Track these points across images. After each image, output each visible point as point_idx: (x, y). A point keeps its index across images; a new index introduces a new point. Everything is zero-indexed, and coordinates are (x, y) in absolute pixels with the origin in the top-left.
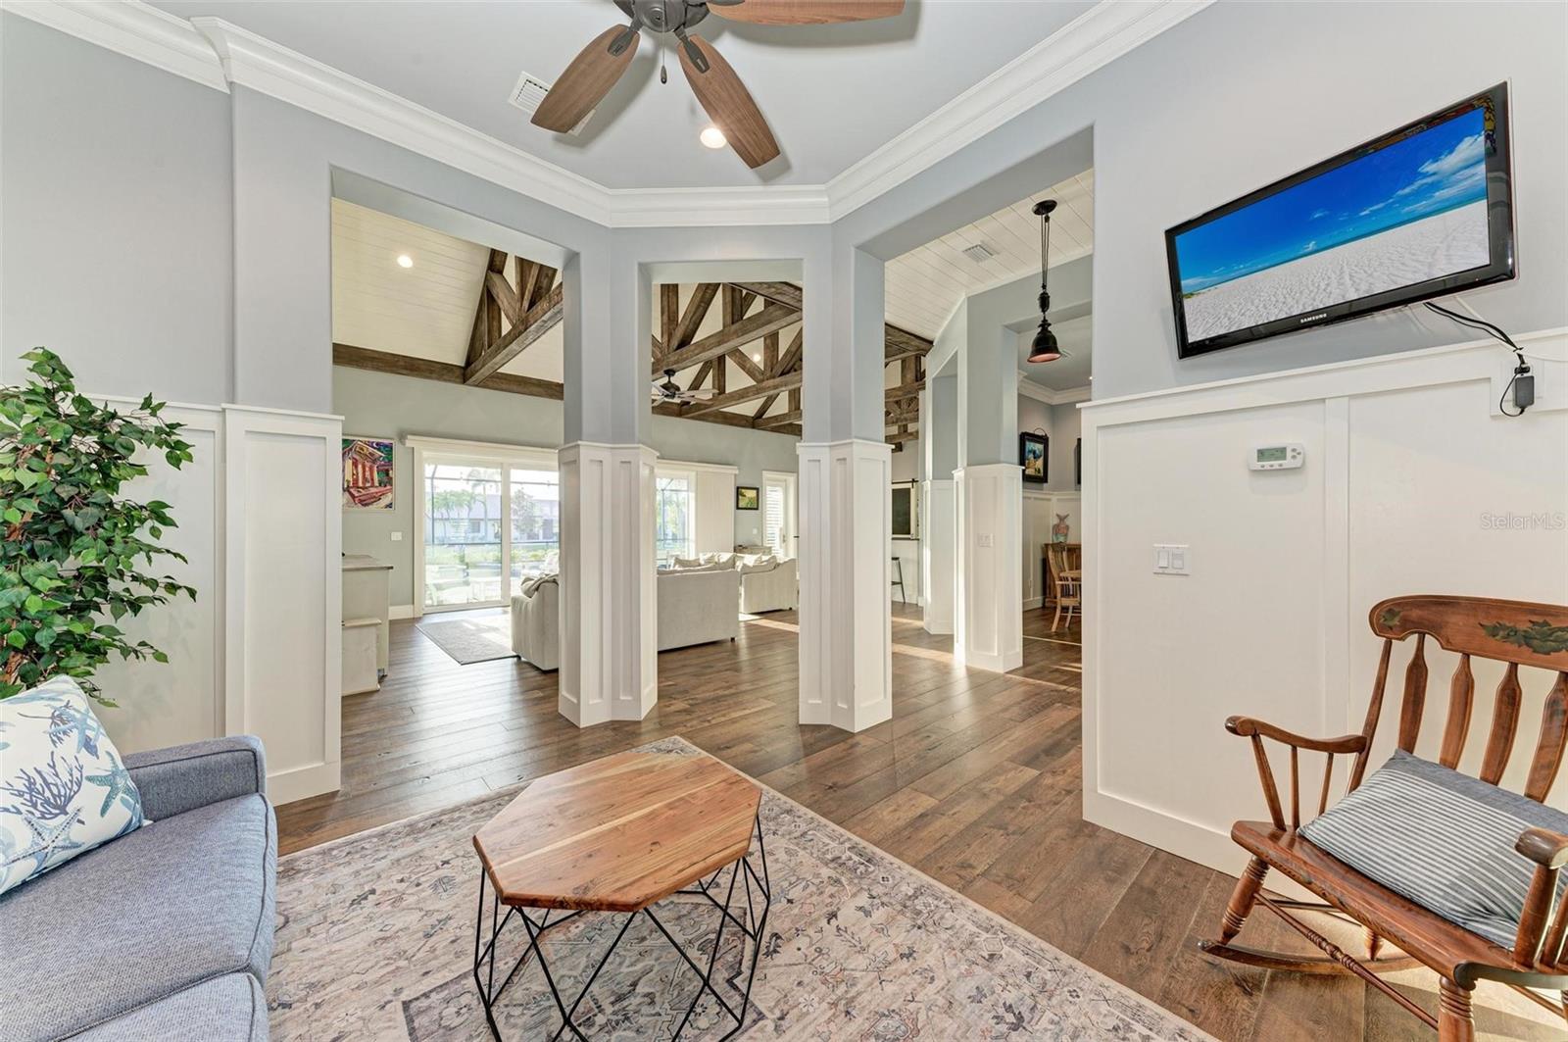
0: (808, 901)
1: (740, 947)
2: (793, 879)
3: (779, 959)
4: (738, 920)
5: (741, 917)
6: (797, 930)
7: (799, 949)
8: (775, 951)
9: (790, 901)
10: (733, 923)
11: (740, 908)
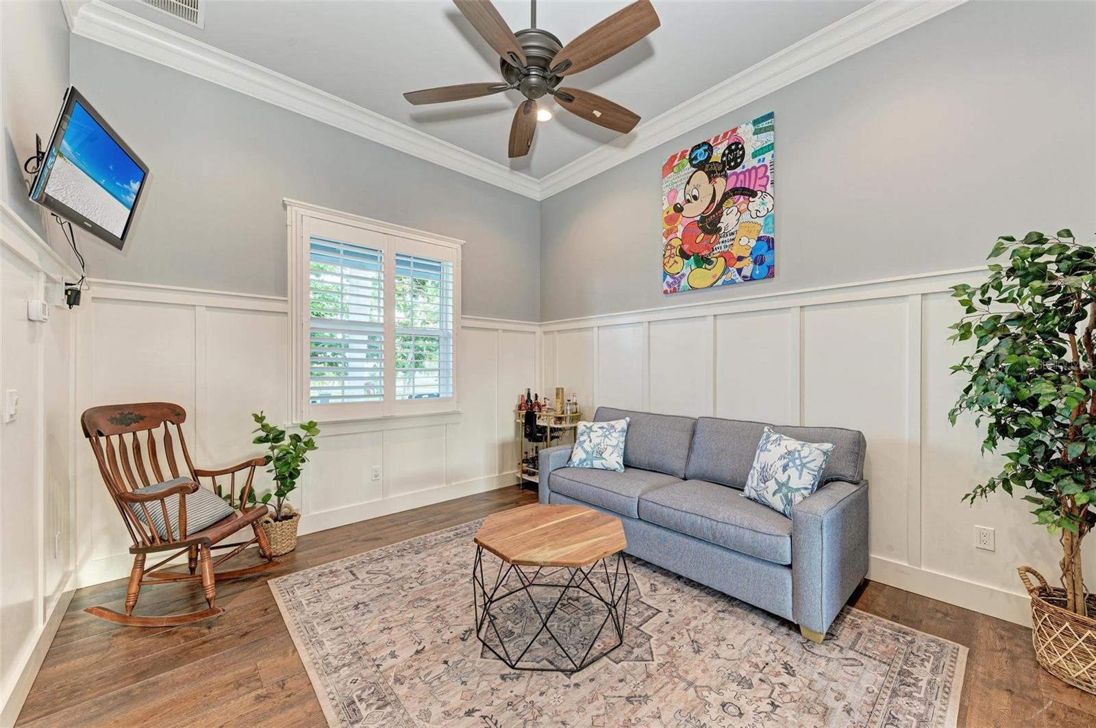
0: (431, 663)
1: (488, 634)
2: (436, 683)
3: (465, 628)
4: (488, 649)
5: (486, 651)
6: (448, 643)
7: (451, 632)
8: (466, 631)
9: (446, 662)
10: (491, 647)
11: (485, 658)
